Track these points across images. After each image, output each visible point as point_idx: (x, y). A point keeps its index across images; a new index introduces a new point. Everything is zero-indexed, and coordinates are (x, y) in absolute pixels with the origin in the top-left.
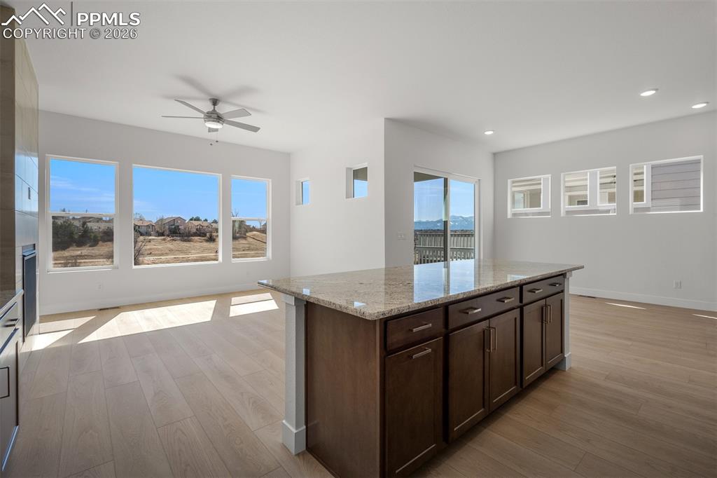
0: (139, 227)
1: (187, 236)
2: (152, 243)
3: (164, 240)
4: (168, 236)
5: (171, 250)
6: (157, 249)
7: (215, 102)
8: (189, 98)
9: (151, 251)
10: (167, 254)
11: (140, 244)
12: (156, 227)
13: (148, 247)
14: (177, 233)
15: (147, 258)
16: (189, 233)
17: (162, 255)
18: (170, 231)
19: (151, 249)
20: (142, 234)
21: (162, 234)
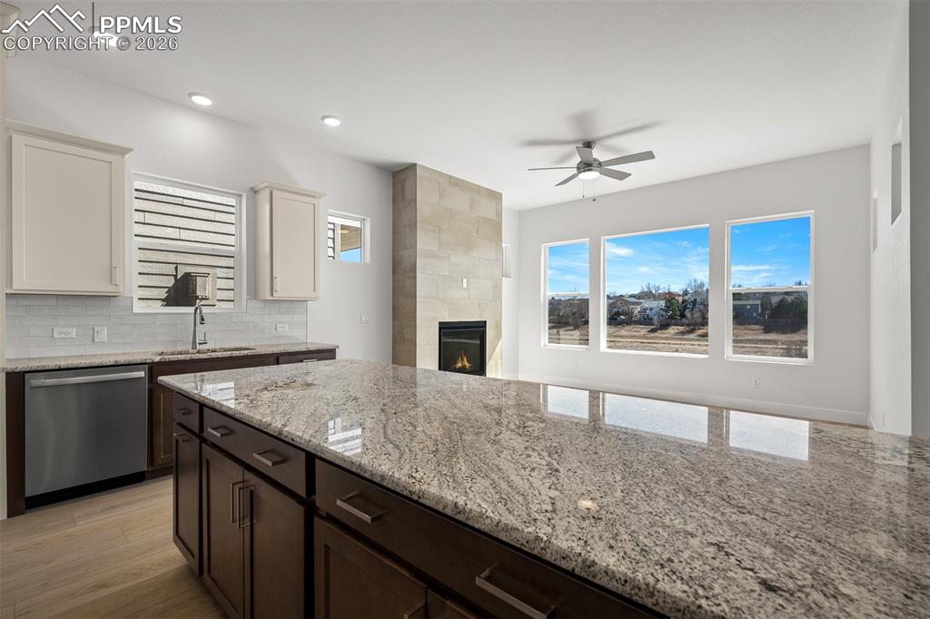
7: (589, 145)
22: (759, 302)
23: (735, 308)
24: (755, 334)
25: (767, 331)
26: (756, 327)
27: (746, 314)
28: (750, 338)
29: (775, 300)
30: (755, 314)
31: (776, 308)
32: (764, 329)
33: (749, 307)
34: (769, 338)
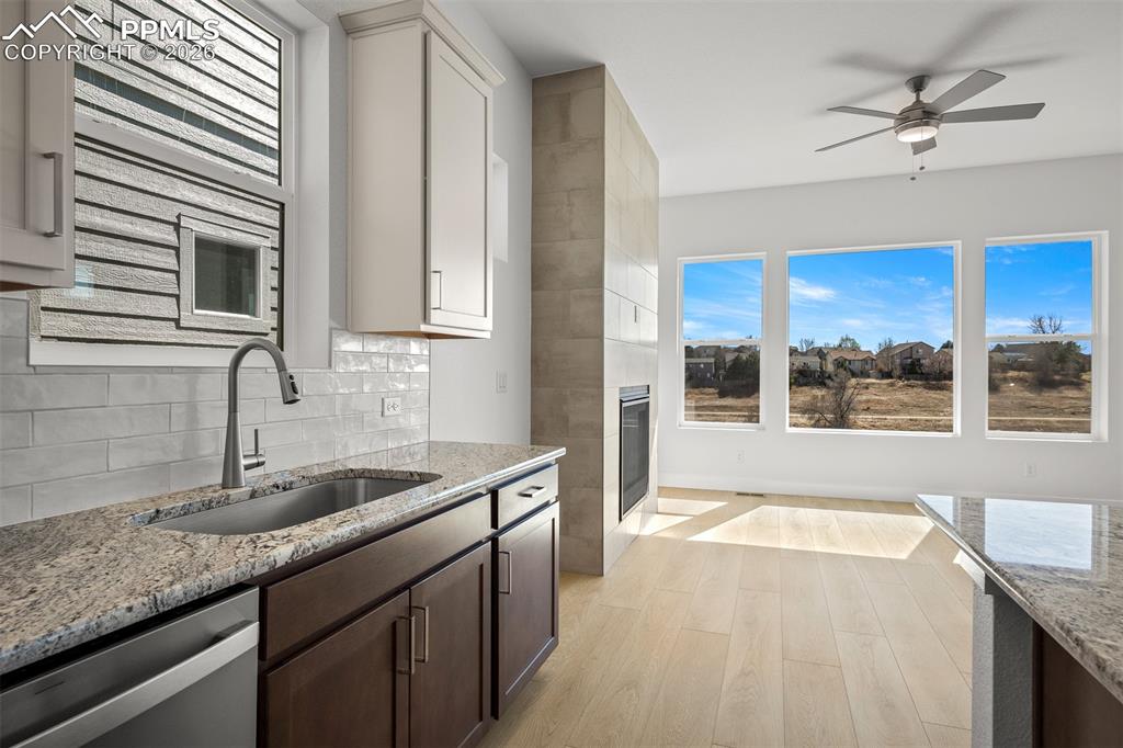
0: (850, 361)
1: (935, 379)
2: (871, 389)
3: (892, 385)
4: (900, 378)
5: (904, 405)
6: (879, 402)
7: (918, 84)
8: (864, 97)
9: (869, 405)
10: (897, 412)
11: (850, 391)
12: (879, 362)
13: (864, 398)
14: (917, 373)
15: (862, 418)
16: (941, 372)
17: (888, 412)
18: (904, 369)
19: (868, 401)
20: (854, 375)
21: (888, 375)
22: (712, 360)
23: (688, 368)
24: (711, 399)
25: (722, 395)
26: (712, 390)
27: (699, 374)
28: (705, 404)
29: (729, 357)
30: (709, 375)
31: (730, 368)
32: (718, 393)
33: (702, 366)
34: (724, 403)
